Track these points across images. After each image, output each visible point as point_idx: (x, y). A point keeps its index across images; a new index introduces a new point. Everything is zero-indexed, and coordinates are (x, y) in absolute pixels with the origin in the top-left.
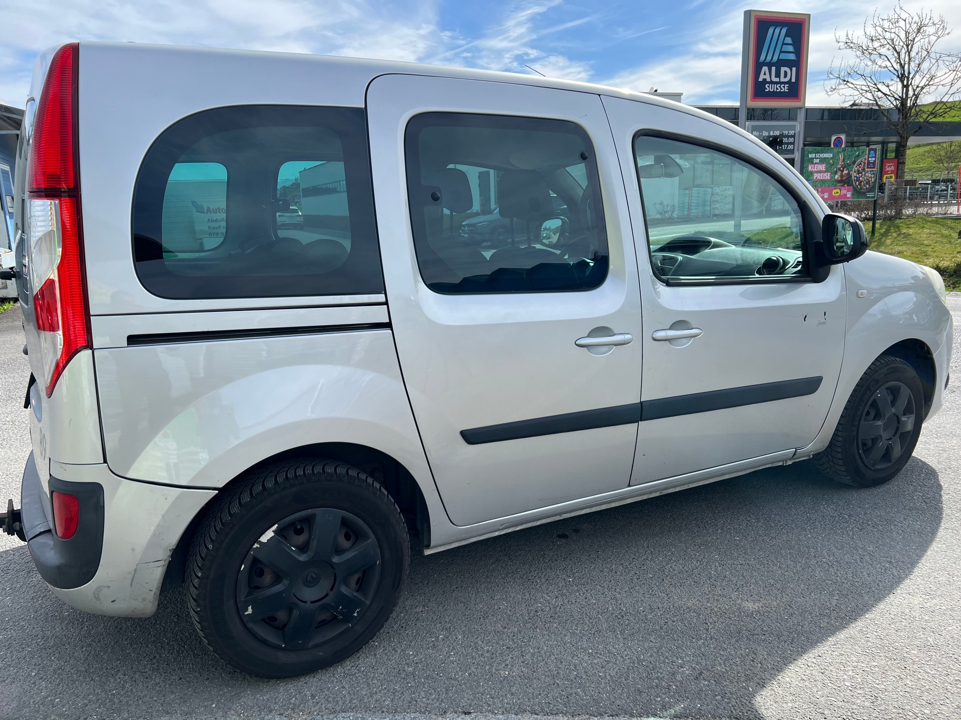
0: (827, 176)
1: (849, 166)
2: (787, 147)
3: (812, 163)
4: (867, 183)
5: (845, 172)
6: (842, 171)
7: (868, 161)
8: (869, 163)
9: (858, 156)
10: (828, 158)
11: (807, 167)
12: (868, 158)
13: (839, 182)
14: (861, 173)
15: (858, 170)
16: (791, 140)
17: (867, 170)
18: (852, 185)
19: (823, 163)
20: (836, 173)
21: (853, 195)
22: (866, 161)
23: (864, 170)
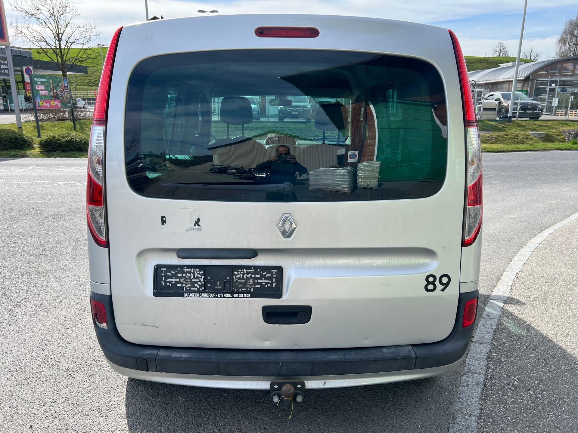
0: (46, 93)
1: (56, 87)
2: (5, 71)
3: (37, 84)
4: (67, 98)
5: (55, 91)
6: (53, 90)
7: (65, 85)
8: (65, 87)
9: (59, 82)
10: (44, 82)
11: (35, 86)
12: (64, 83)
13: (53, 97)
14: (63, 92)
15: (61, 90)
16: (6, 67)
17: (65, 90)
18: (60, 99)
19: (43, 85)
20: (50, 91)
21: (61, 105)
22: (63, 85)
23: (63, 90)
